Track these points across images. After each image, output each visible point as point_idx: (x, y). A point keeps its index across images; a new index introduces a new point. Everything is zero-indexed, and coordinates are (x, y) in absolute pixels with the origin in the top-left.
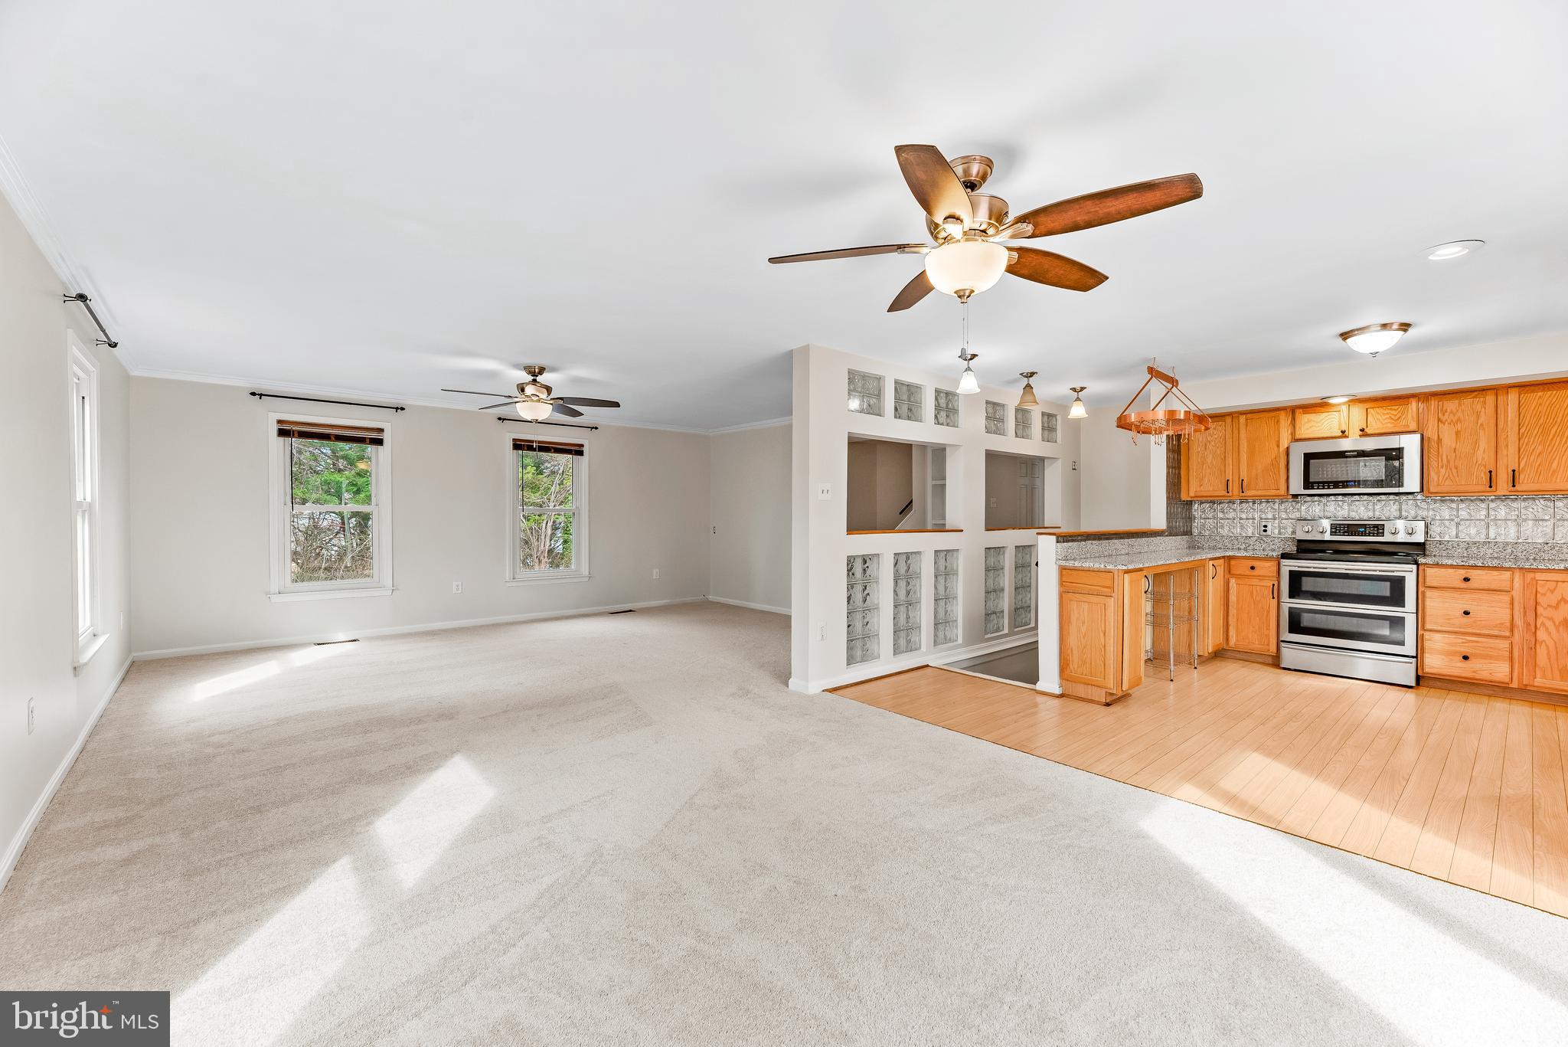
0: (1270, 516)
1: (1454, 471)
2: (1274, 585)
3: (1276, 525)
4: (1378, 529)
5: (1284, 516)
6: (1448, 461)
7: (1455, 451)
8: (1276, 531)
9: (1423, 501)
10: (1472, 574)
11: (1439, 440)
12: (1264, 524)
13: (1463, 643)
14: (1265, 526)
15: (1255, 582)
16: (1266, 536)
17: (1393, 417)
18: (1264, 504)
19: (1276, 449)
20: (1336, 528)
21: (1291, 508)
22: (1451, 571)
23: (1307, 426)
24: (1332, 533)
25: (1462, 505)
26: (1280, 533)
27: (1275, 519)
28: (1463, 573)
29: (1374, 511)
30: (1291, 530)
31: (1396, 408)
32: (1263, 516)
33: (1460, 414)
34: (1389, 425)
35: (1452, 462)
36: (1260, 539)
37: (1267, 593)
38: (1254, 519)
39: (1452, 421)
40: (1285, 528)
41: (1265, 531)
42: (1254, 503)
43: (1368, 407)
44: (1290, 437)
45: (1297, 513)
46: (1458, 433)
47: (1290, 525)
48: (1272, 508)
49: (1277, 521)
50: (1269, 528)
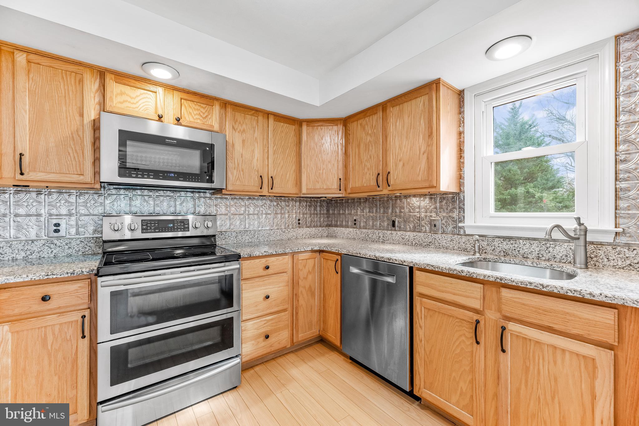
0: (64, 211)
1: (242, 173)
2: (83, 317)
3: (73, 223)
4: (184, 224)
5: (83, 211)
6: (238, 165)
7: (242, 157)
8: (73, 231)
9: (210, 198)
10: (271, 261)
11: (233, 145)
12: (55, 221)
13: (265, 324)
14: (57, 225)
15: (53, 320)
16: (58, 238)
17: (201, 114)
18: (55, 196)
19: (78, 118)
20: (146, 225)
21: (92, 202)
22: (257, 261)
23: (120, 99)
24: (144, 231)
25: (232, 203)
26: (78, 233)
27: (70, 215)
28: (263, 262)
29: (175, 206)
30: (92, 228)
31: (204, 106)
32: (54, 211)
33: (244, 126)
34: (199, 121)
35: (240, 166)
36: (50, 242)
37: (73, 332)
38: (39, 215)
39: (240, 130)
40: (84, 226)
41: (57, 231)
42: (39, 193)
43: (182, 97)
44: (98, 107)
45: (100, 208)
46: (243, 141)
47: (91, 222)
48: (67, 201)
49: (73, 218)
50: (62, 228)
